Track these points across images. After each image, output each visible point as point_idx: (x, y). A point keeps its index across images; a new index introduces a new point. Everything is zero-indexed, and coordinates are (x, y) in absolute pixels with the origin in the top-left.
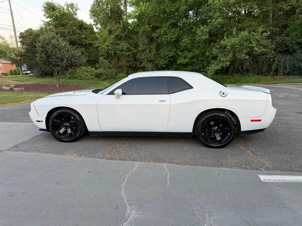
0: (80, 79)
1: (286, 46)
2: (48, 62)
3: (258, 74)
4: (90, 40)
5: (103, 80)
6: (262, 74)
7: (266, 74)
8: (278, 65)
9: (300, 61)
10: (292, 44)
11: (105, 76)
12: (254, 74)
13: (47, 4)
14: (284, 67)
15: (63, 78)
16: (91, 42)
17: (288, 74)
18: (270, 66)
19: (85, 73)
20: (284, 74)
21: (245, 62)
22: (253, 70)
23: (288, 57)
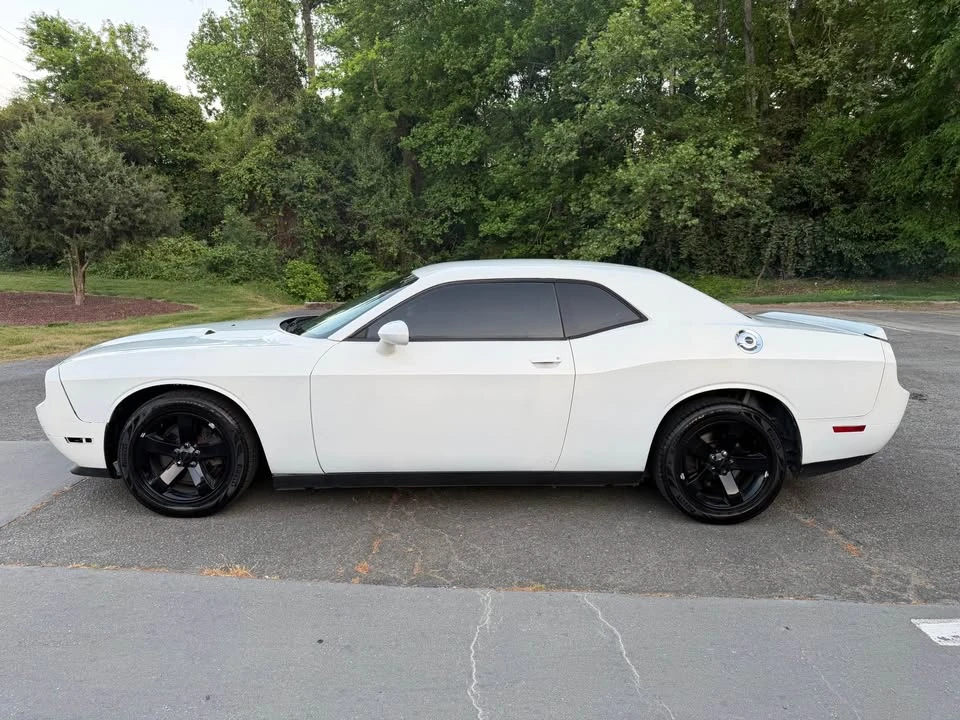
0: (155, 278)
1: (803, 192)
2: (44, 219)
3: (723, 272)
4: (191, 150)
5: (236, 282)
6: (735, 271)
7: (747, 272)
8: (779, 248)
9: (841, 235)
10: (819, 186)
11: (243, 269)
12: (712, 273)
13: (38, 22)
14: (798, 255)
15: (94, 272)
16: (192, 154)
17: (810, 275)
18: (757, 249)
19: (172, 257)
20: (798, 273)
21: (685, 236)
22: (708, 261)
23: (809, 225)
